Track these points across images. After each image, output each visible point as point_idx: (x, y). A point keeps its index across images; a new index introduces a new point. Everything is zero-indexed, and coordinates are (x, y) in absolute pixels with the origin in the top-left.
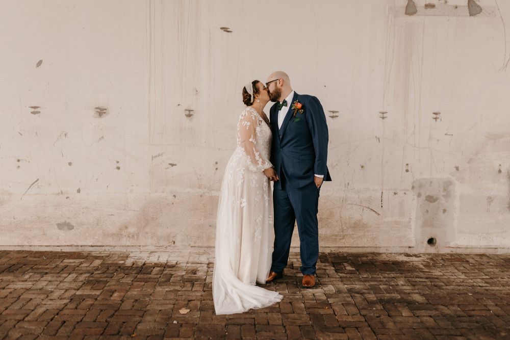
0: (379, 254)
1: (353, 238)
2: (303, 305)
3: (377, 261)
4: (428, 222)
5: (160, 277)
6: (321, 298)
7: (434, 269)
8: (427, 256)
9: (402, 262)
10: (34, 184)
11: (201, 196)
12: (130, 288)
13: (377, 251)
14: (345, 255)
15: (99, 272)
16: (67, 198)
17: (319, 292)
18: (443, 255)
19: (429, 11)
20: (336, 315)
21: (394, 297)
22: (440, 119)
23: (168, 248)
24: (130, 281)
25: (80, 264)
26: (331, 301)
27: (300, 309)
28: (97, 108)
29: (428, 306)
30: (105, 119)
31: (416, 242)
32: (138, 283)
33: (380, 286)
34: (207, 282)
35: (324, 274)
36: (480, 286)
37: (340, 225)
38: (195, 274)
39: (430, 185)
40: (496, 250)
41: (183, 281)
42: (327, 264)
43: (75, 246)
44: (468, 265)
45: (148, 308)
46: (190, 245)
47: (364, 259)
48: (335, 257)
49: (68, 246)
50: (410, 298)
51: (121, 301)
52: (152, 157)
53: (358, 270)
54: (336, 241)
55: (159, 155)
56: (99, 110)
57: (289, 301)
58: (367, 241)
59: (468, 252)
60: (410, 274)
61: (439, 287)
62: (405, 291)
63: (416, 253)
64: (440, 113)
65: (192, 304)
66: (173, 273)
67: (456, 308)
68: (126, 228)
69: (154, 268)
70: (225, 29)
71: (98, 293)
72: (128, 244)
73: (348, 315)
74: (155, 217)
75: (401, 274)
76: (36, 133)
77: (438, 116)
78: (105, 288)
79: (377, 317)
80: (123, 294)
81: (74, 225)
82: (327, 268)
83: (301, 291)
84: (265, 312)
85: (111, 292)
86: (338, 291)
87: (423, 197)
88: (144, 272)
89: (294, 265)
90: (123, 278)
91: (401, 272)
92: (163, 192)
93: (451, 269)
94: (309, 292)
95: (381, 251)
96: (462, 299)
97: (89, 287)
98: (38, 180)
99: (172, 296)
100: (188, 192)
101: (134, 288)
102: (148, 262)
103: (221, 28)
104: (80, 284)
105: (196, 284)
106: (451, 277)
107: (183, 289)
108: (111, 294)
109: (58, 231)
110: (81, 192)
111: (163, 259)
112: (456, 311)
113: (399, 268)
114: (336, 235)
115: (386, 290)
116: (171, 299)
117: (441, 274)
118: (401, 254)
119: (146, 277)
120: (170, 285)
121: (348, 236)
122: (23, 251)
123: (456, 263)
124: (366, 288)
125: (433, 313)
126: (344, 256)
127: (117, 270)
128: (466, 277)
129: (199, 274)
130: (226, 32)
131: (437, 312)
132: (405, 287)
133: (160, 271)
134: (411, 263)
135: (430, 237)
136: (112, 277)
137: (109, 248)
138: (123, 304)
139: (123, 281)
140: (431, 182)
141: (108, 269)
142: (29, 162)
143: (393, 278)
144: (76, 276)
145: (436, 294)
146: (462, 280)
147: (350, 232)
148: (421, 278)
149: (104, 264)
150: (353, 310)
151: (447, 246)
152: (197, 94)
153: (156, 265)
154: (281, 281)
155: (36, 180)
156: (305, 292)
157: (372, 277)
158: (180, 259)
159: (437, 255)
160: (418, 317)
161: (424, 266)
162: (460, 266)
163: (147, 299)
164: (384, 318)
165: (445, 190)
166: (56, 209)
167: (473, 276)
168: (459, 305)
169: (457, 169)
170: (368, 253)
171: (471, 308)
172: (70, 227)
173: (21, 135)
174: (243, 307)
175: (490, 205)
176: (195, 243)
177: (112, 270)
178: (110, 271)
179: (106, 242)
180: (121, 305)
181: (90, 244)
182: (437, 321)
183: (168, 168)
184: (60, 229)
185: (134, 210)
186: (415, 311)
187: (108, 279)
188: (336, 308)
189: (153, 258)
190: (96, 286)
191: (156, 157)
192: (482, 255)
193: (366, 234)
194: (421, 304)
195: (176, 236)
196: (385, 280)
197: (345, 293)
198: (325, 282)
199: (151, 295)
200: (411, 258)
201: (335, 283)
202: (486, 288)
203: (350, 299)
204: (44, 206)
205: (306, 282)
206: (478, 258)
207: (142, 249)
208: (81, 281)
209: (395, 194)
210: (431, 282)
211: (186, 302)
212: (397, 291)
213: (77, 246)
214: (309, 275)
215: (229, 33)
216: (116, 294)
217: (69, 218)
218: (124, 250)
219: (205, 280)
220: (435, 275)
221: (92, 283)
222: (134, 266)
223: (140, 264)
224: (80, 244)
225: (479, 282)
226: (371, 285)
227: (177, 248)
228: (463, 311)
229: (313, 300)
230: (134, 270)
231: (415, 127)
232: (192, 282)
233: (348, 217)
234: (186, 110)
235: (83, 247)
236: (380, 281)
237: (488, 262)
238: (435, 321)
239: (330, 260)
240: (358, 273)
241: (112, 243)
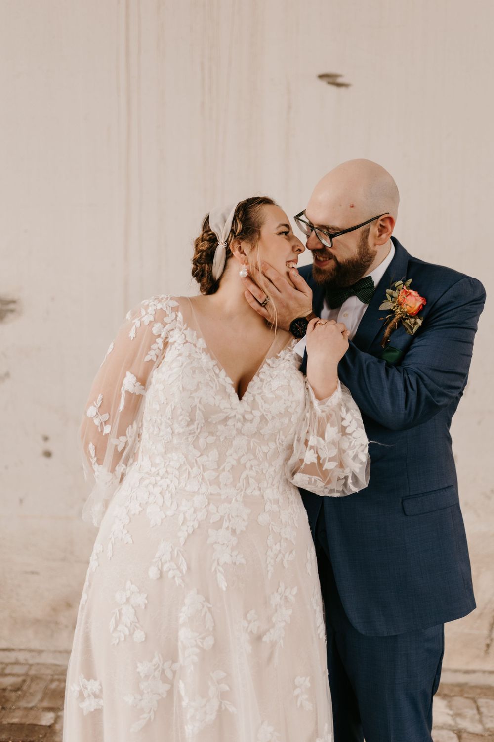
30: (12, 326)
70: (330, 79)
103: (321, 77)
130: (333, 89)
137: (28, 656)
179: (18, 641)
215: (343, 89)
241: (35, 644)
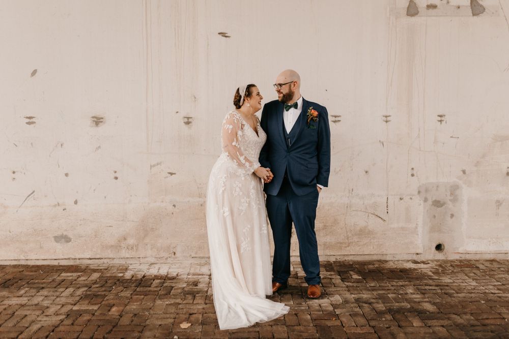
0: (386, 261)
1: (359, 246)
2: (309, 317)
3: (383, 269)
4: (435, 228)
5: (160, 290)
6: (327, 308)
7: (443, 276)
8: (436, 263)
9: (410, 269)
10: (30, 197)
11: (201, 205)
12: (129, 302)
13: (383, 258)
14: (351, 263)
15: (97, 286)
16: (64, 210)
17: (325, 302)
18: (452, 261)
19: (431, 11)
20: (344, 327)
21: (403, 306)
22: (445, 121)
23: (169, 259)
24: (129, 295)
25: (78, 278)
26: (338, 312)
27: (306, 321)
28: (93, 117)
29: (439, 315)
30: (102, 128)
31: (424, 248)
32: (137, 296)
33: (388, 295)
34: (208, 294)
35: (330, 283)
36: (492, 293)
37: (345, 232)
38: (196, 286)
39: (437, 190)
40: (506, 255)
41: (184, 294)
42: (332, 273)
43: (73, 259)
44: (479, 271)
45: (147, 322)
46: (191, 255)
47: (371, 267)
48: (341, 266)
49: (65, 259)
50: (420, 307)
51: (119, 315)
52: (151, 166)
53: (365, 279)
54: (341, 249)
55: (158, 164)
56: (95, 120)
57: (294, 313)
58: (373, 248)
59: (477, 257)
60: (418, 282)
61: (450, 295)
62: (415, 300)
63: (424, 260)
64: (445, 116)
65: (193, 318)
66: (173, 285)
67: (468, 317)
68: (125, 239)
69: (154, 280)
70: (223, 34)
71: (96, 308)
72: (128, 256)
73: (357, 326)
74: (154, 227)
75: (410, 281)
76: (32, 144)
77: (443, 119)
78: (103, 303)
79: (387, 328)
80: (121, 308)
81: (71, 237)
82: (333, 277)
83: (307, 302)
84: (270, 325)
85: (109, 306)
86: (345, 301)
87: (430, 202)
88: (143, 285)
89: (299, 275)
90: (122, 291)
91: (410, 279)
92: (163, 202)
93: (461, 276)
94: (315, 303)
95: (388, 258)
96: (475, 307)
97: (87, 302)
98: (34, 192)
99: (172, 310)
100: (189, 202)
101: (134, 302)
102: (148, 274)
103: (219, 33)
104: (78, 298)
105: (198, 296)
106: (461, 284)
107: (184, 302)
108: (109, 308)
109: (55, 244)
110: (78, 204)
111: (163, 271)
112: (468, 320)
113: (408, 276)
114: (341, 243)
115: (395, 299)
116: (171, 313)
117: (452, 281)
118: (408, 261)
119: (145, 290)
120: (170, 298)
121: (354, 244)
122: (19, 265)
123: (466, 269)
124: (374, 297)
125: (446, 322)
126: (350, 265)
127: (116, 283)
128: (477, 284)
129: (200, 286)
130: (224, 38)
131: (449, 322)
132: (414, 296)
133: (160, 283)
134: (420, 270)
135: (437, 243)
136: (110, 291)
137: (108, 260)
138: (121, 319)
139: (122, 294)
140: (438, 186)
141: (107, 282)
142: (25, 173)
143: (402, 286)
144: (73, 290)
145: (447, 302)
146: (473, 287)
147: (355, 239)
148: (430, 286)
149: (103, 277)
150: (362, 321)
151: (457, 252)
152: (195, 101)
153: (156, 277)
154: (286, 291)
155: (32, 192)
156: (311, 302)
157: (380, 286)
158: (180, 271)
159: (446, 262)
160: (429, 327)
161: (433, 273)
162: (470, 273)
163: (147, 313)
164: (394, 329)
165: (452, 194)
166: (53, 221)
167: (484, 283)
168: (472, 314)
169: (464, 172)
170: (375, 261)
171: (485, 317)
172: (67, 239)
173: (16, 146)
174: (248, 320)
175: (498, 208)
176: (196, 253)
177: (110, 283)
178: (108, 285)
179: (104, 255)
180: (119, 320)
181: (88, 257)
182: (450, 331)
183: (167, 177)
184: (57, 242)
185: (133, 221)
186: (426, 321)
187: (106, 293)
188: (344, 319)
189: (152, 270)
190: (94, 301)
191: (154, 166)
192: (492, 261)
193: (372, 241)
194: (432, 313)
195: (176, 246)
196: (393, 288)
197: (353, 303)
198: (332, 292)
199: (151, 309)
200: (419, 265)
201: (341, 292)
202: (498, 295)
203: (358, 309)
204: (41, 219)
205: (311, 292)
206: (488, 264)
207: (142, 260)
208: (79, 296)
209: (401, 199)
210: (441, 290)
211: (187, 316)
212: (406, 300)
213: (75, 259)
214: (314, 285)
215: (228, 38)
216: (114, 309)
217: (66, 230)
218: (123, 262)
219: (207, 292)
220: (445, 282)
221: (90, 297)
222: (134, 279)
223: (140, 277)
224: (78, 256)
225: (491, 289)
226: (379, 295)
227: (178, 259)
228: (477, 320)
229: (319, 311)
230: (133, 283)
231: (419, 131)
232: (194, 294)
233: (353, 225)
234: (185, 117)
235: (81, 260)
236: (388, 290)
237: (499, 268)
238: (448, 331)
239: (335, 268)
240: (365, 282)
241: (111, 256)
